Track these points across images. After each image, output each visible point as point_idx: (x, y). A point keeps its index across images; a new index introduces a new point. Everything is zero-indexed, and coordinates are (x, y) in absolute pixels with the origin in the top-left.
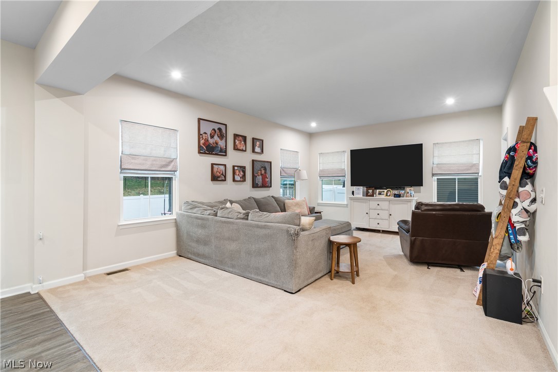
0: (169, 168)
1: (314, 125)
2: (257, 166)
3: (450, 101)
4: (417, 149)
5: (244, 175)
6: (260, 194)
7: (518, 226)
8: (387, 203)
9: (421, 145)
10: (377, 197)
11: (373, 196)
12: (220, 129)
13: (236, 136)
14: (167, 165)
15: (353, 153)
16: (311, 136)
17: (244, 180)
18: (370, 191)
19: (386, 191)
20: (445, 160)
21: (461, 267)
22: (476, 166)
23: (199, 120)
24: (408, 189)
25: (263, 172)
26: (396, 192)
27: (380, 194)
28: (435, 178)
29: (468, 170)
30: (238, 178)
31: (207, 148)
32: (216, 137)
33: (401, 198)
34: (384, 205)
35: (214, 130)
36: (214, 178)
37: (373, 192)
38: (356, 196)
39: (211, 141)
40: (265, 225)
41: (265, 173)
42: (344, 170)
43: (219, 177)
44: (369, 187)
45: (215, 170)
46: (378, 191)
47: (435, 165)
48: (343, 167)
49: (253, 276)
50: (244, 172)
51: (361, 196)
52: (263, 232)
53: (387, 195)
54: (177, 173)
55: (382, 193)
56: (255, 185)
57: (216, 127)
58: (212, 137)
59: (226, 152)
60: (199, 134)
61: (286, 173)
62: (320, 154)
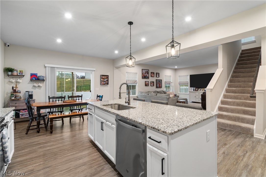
0: (136, 83)
1: (176, 67)
2: (158, 81)
5: (154, 84)
6: (159, 90)
11: (197, 91)
12: (147, 71)
13: (151, 73)
14: (135, 82)
15: (191, 76)
16: (176, 70)
17: (154, 86)
18: (197, 89)
19: (202, 89)
23: (142, 69)
25: (159, 83)
27: (200, 90)
30: (152, 85)
31: (144, 77)
32: (146, 74)
35: (146, 72)
36: (146, 85)
37: (198, 89)
38: (191, 91)
39: (145, 75)
41: (160, 83)
42: (188, 82)
43: (147, 85)
44: (196, 88)
45: (146, 83)
50: (154, 83)
51: (193, 91)
53: (202, 90)
54: (137, 84)
56: (157, 87)
57: (146, 71)
58: (145, 74)
59: (149, 78)
60: (142, 73)
61: (167, 83)
62: (179, 76)
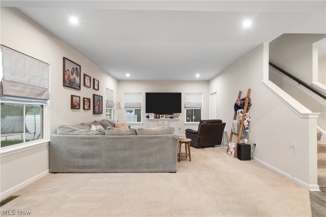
0: (43, 97)
1: (128, 75)
2: (96, 98)
3: (198, 76)
4: (179, 95)
5: (90, 105)
7: (246, 127)
8: (167, 121)
9: (180, 93)
10: (161, 118)
11: (159, 118)
12: (76, 68)
13: (85, 75)
14: (41, 94)
15: (147, 94)
16: (119, 81)
17: (90, 109)
18: (158, 116)
19: (165, 115)
20: (190, 101)
21: (213, 146)
22: (200, 104)
23: (64, 59)
24: (175, 114)
25: (99, 104)
26: (170, 116)
27: (162, 117)
28: (186, 109)
29: (198, 106)
30: (86, 107)
32: (74, 74)
33: (174, 119)
34: (166, 122)
35: (73, 68)
36: (74, 107)
38: (150, 118)
39: (72, 77)
40: (156, 137)
41: (100, 104)
42: (140, 104)
43: (76, 106)
44: (156, 113)
45: (74, 100)
46: (161, 115)
47: (186, 103)
48: (140, 102)
49: (144, 170)
50: (90, 103)
51: (153, 118)
52: (155, 141)
53: (166, 118)
54: (48, 102)
55: (163, 117)
56: (94, 113)
57: (75, 66)
58: (72, 74)
59: (80, 87)
60: (64, 71)
61: (108, 104)
62: (124, 93)
